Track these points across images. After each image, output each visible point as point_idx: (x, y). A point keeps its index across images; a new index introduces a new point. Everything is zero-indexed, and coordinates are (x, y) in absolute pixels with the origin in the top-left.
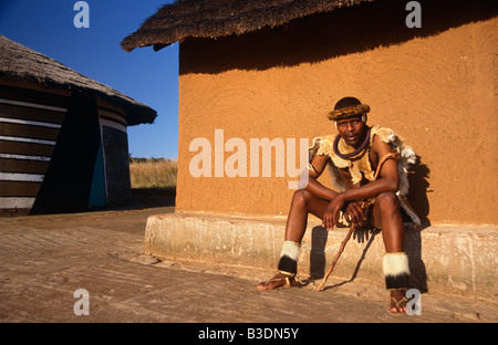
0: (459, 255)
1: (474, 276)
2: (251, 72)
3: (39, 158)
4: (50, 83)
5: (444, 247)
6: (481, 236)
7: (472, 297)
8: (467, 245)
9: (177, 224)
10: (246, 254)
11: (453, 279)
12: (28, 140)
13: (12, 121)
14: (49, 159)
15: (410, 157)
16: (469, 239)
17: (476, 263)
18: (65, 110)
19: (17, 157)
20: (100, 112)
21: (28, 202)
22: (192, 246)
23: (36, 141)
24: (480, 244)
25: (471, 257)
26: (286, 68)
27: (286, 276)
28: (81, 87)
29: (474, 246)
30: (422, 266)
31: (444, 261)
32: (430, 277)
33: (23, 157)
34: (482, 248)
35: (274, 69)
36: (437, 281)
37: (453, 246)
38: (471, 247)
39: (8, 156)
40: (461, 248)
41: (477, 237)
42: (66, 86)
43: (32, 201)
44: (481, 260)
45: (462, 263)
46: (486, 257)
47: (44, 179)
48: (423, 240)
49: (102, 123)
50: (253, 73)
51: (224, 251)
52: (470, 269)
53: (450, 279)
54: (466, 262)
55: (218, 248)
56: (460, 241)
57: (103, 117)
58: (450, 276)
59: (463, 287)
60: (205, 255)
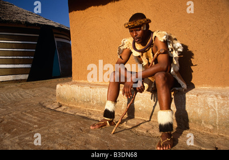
0: (209, 108)
1: (217, 121)
2: (99, 6)
3: (29, 57)
4: (27, 24)
5: (199, 103)
6: (223, 97)
7: (216, 134)
8: (214, 102)
9: (68, 88)
10: (97, 104)
11: (205, 122)
12: (23, 50)
13: (15, 42)
14: (33, 57)
15: (178, 48)
16: (215, 99)
17: (219, 114)
18: (38, 35)
19: (19, 57)
20: (55, 35)
21: (25, 77)
22: (75, 99)
23: (27, 50)
24: (222, 102)
25: (216, 109)
26: (116, 2)
27: (107, 120)
28: (42, 25)
29: (218, 103)
30: (186, 114)
31: (200, 112)
32: (191, 120)
33: (22, 57)
34: (223, 104)
35: (110, 4)
36: (195, 123)
37: (205, 103)
38: (216, 103)
39: (15, 57)
40: (210, 104)
41: (220, 98)
42: (35, 24)
43: (27, 76)
44: (222, 111)
45: (211, 113)
46: (226, 110)
47: (32, 66)
48: (187, 99)
49: (56, 40)
50: (100, 7)
51: (88, 102)
52: (215, 117)
53: (203, 123)
54: (213, 112)
55: (85, 100)
56: (210, 100)
57: (56, 37)
58: (203, 121)
59: (211, 127)
60: (80, 104)
